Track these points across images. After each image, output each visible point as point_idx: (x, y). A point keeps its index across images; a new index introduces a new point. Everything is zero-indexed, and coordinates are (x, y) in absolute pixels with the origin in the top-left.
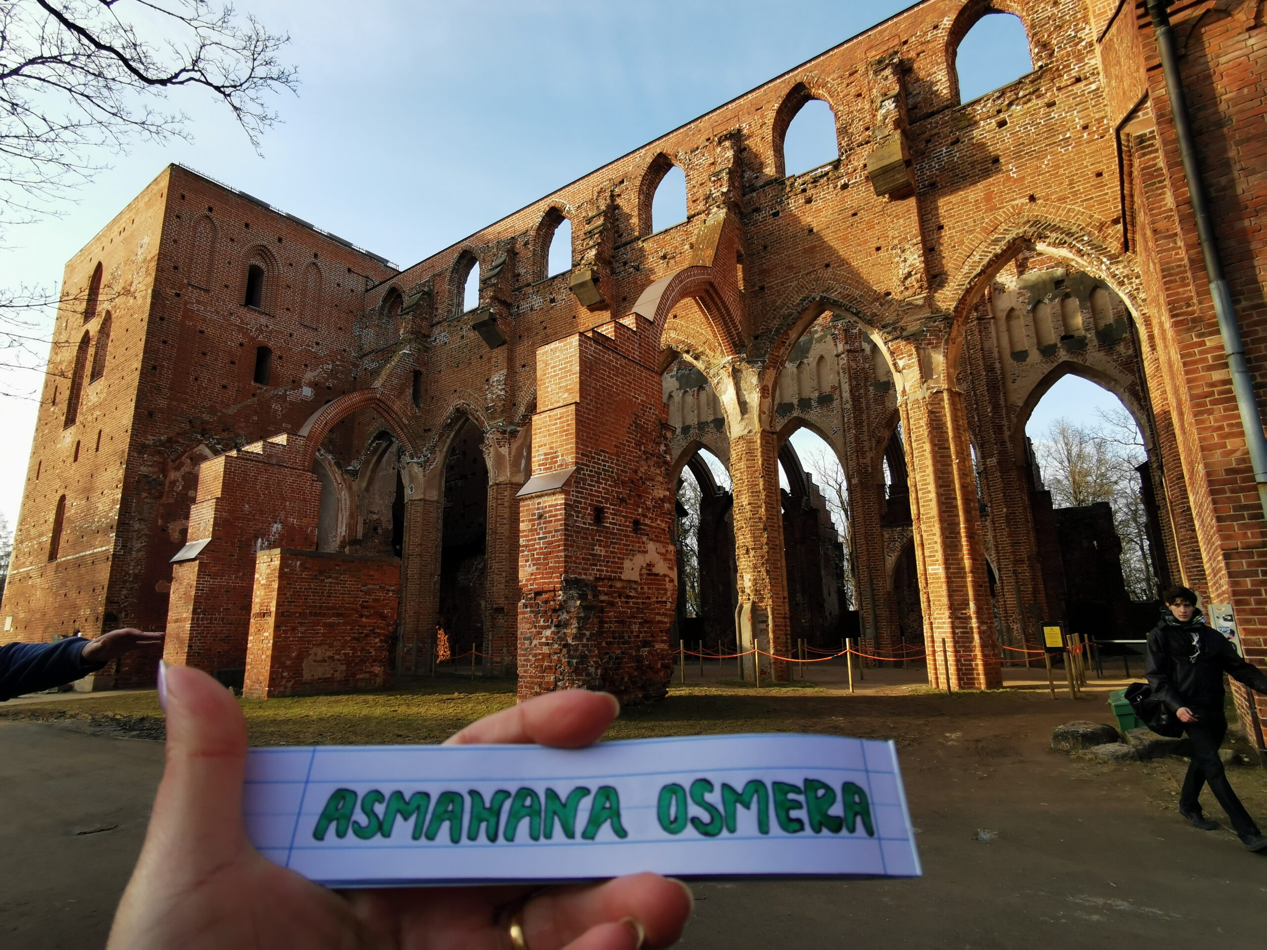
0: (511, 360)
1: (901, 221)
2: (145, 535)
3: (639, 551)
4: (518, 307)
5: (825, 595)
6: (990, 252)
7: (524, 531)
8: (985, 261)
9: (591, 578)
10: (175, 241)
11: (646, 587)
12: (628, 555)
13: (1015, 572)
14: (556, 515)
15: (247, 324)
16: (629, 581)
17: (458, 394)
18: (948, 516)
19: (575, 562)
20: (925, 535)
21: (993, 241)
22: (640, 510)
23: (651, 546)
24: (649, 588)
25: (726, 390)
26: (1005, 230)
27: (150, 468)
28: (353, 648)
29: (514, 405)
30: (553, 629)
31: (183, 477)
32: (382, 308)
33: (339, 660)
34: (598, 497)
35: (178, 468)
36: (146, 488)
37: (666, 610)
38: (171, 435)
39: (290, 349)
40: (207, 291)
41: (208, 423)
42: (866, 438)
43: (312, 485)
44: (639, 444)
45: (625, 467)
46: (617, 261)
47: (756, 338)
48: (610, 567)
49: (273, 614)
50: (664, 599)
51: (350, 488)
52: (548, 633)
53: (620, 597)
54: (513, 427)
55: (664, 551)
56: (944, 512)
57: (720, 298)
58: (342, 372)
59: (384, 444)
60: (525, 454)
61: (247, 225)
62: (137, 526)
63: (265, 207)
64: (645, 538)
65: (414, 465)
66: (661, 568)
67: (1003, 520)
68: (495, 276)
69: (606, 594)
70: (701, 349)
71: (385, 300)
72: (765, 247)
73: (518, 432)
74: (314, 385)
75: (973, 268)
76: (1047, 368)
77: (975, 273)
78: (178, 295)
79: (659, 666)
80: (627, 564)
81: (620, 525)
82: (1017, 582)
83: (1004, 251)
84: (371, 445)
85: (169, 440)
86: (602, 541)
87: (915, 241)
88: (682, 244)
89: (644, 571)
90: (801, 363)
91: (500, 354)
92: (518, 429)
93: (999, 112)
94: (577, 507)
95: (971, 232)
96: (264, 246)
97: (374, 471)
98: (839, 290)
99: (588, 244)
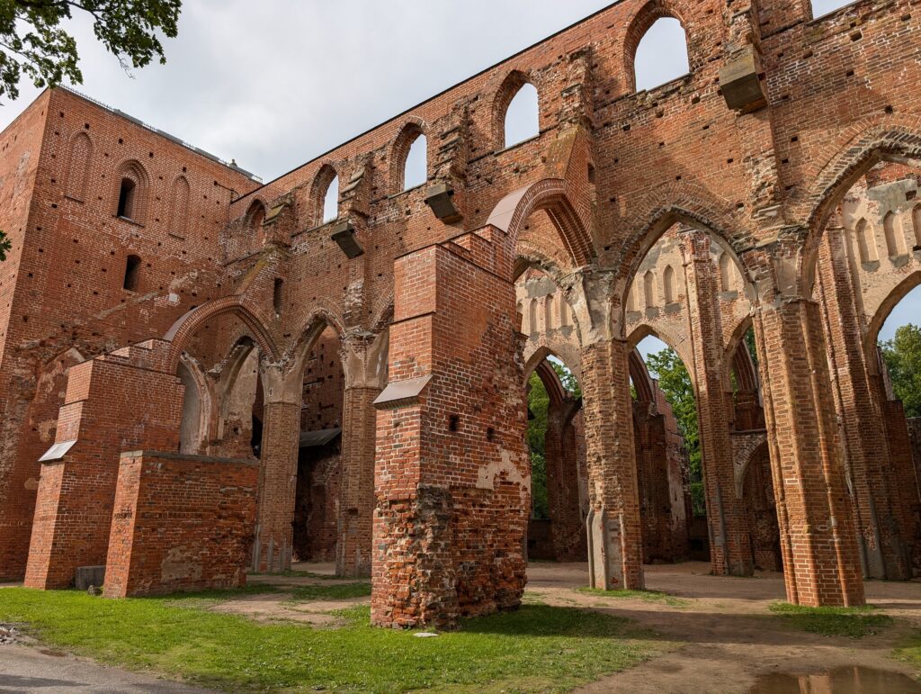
0: (367, 269)
1: (754, 133)
2: (17, 434)
3: (493, 460)
4: (375, 219)
5: (672, 501)
6: (846, 163)
7: (380, 439)
8: (840, 173)
9: (446, 487)
10: (54, 156)
11: (500, 496)
12: (483, 463)
13: (870, 483)
14: (411, 424)
15: (118, 234)
16: (483, 490)
17: (316, 301)
18: (805, 428)
19: (431, 471)
20: (781, 446)
21: (849, 152)
22: (494, 418)
23: (505, 454)
24: (503, 497)
25: (577, 299)
26: (862, 141)
27: (24, 371)
28: (211, 549)
29: (371, 312)
30: (408, 538)
31: (54, 379)
32: (246, 219)
33: (196, 561)
34: (454, 405)
35: (49, 371)
36: (20, 389)
37: (519, 518)
38: (44, 339)
39: (158, 258)
40: (82, 203)
41: (78, 327)
42: (714, 346)
43: (176, 388)
44: (493, 353)
45: (479, 375)
46: (470, 175)
47: (607, 248)
48: (464, 475)
49: (134, 515)
50: (517, 508)
51: (212, 390)
52: (403, 542)
53: (474, 506)
54: (369, 333)
55: (517, 459)
56: (801, 423)
57: (572, 209)
58: (208, 280)
59: (246, 349)
60: (380, 359)
61: (121, 141)
62: (9, 426)
63: (138, 124)
64: (498, 447)
65: (275, 370)
66: (514, 476)
67: (856, 430)
68: (353, 189)
69: (460, 503)
70: (552, 259)
71: (249, 212)
72: (616, 161)
73: (374, 338)
74: (180, 292)
75: (828, 179)
76: (900, 278)
77: (830, 184)
78: (54, 206)
79: (513, 575)
80: (481, 472)
81: (474, 433)
82: (872, 493)
83: (860, 162)
84: (233, 349)
85: (42, 344)
86: (456, 449)
87: (768, 153)
88: (534, 158)
89: (498, 480)
90: (649, 272)
91: (358, 264)
92: (374, 335)
93: (853, 25)
94: (433, 415)
95: (826, 143)
96: (137, 161)
97: (236, 374)
98: (691, 202)
99: (443, 158)
